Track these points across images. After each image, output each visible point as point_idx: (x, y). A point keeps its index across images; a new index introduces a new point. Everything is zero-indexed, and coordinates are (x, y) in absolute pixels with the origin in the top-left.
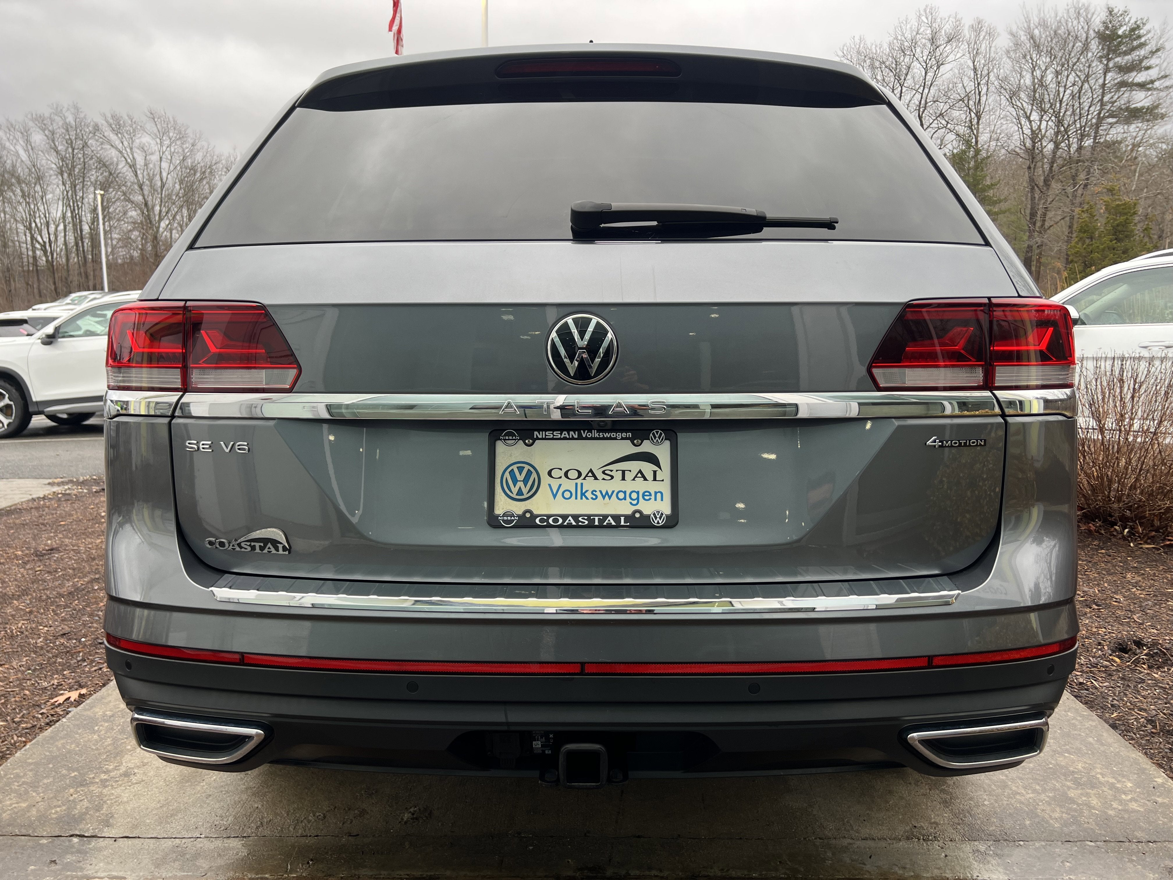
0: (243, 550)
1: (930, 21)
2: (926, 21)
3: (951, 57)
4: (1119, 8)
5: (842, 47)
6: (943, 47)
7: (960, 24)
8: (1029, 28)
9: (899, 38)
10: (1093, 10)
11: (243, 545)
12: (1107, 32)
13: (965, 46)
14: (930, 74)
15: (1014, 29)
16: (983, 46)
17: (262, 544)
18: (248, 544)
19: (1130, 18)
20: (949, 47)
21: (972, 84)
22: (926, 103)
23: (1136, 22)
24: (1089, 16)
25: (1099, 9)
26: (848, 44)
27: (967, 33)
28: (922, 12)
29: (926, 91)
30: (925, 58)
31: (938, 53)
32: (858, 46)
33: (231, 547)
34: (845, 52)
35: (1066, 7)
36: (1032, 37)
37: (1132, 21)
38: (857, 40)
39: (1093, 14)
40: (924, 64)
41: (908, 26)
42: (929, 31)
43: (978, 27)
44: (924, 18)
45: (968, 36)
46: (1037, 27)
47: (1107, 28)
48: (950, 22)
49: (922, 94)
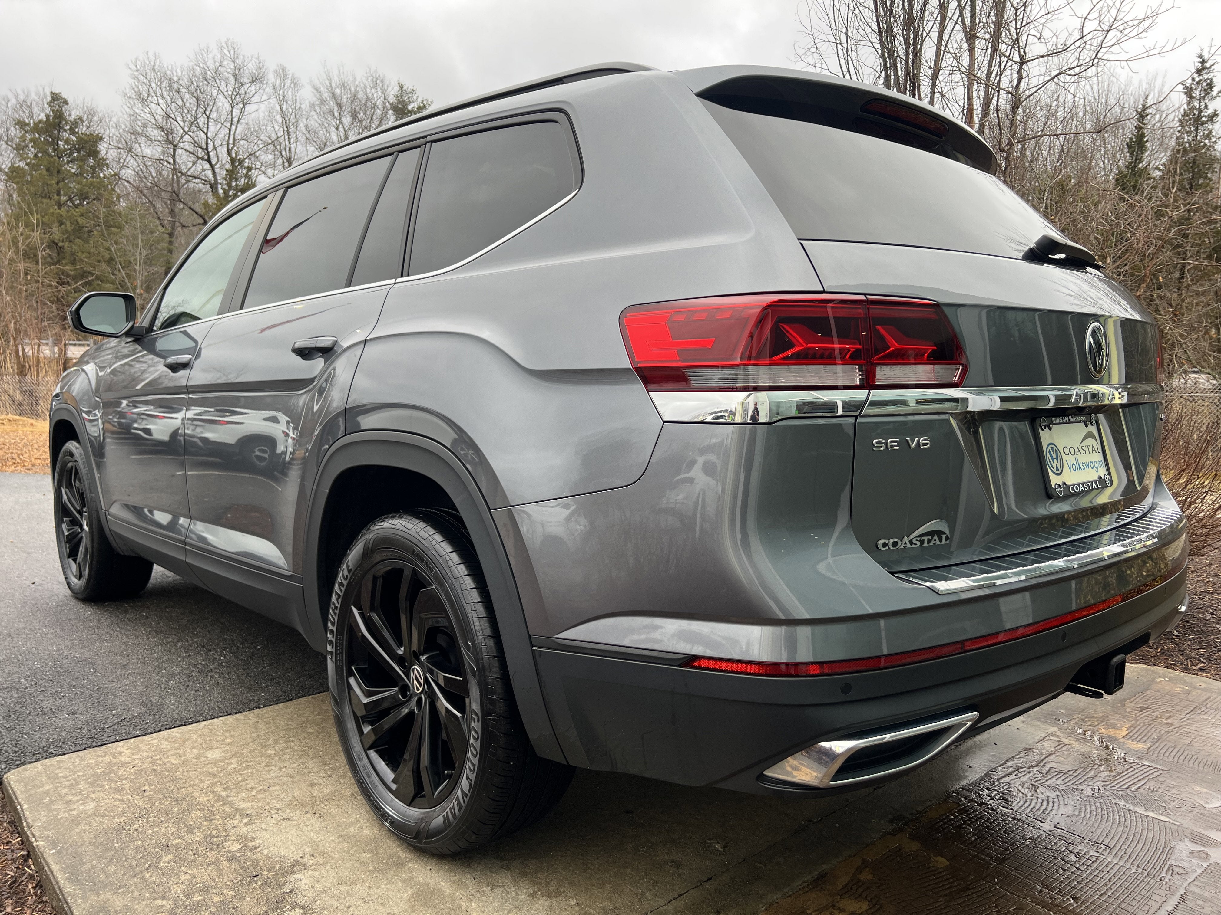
0: (913, 546)
1: (232, 55)
2: (229, 55)
3: (256, 98)
4: (408, 87)
5: (134, 60)
6: (248, 85)
7: (263, 66)
8: (331, 87)
9: (201, 65)
10: (387, 83)
11: (914, 541)
12: (400, 106)
13: (269, 90)
14: (236, 112)
15: (317, 82)
16: (290, 93)
17: (930, 537)
18: (919, 539)
19: (418, 97)
20: (253, 88)
21: (281, 129)
22: (234, 140)
23: (423, 102)
24: (385, 87)
25: (393, 83)
26: (141, 58)
27: (271, 78)
28: (224, 44)
29: (234, 127)
30: (230, 93)
31: (242, 91)
32: (152, 63)
33: (903, 545)
34: (138, 67)
35: (365, 75)
36: (333, 95)
37: (420, 100)
38: (152, 58)
39: (388, 87)
40: (230, 99)
41: (210, 56)
42: (232, 66)
43: (282, 73)
44: (226, 51)
45: (273, 80)
46: (338, 87)
47: (399, 102)
48: (253, 61)
49: (230, 130)
